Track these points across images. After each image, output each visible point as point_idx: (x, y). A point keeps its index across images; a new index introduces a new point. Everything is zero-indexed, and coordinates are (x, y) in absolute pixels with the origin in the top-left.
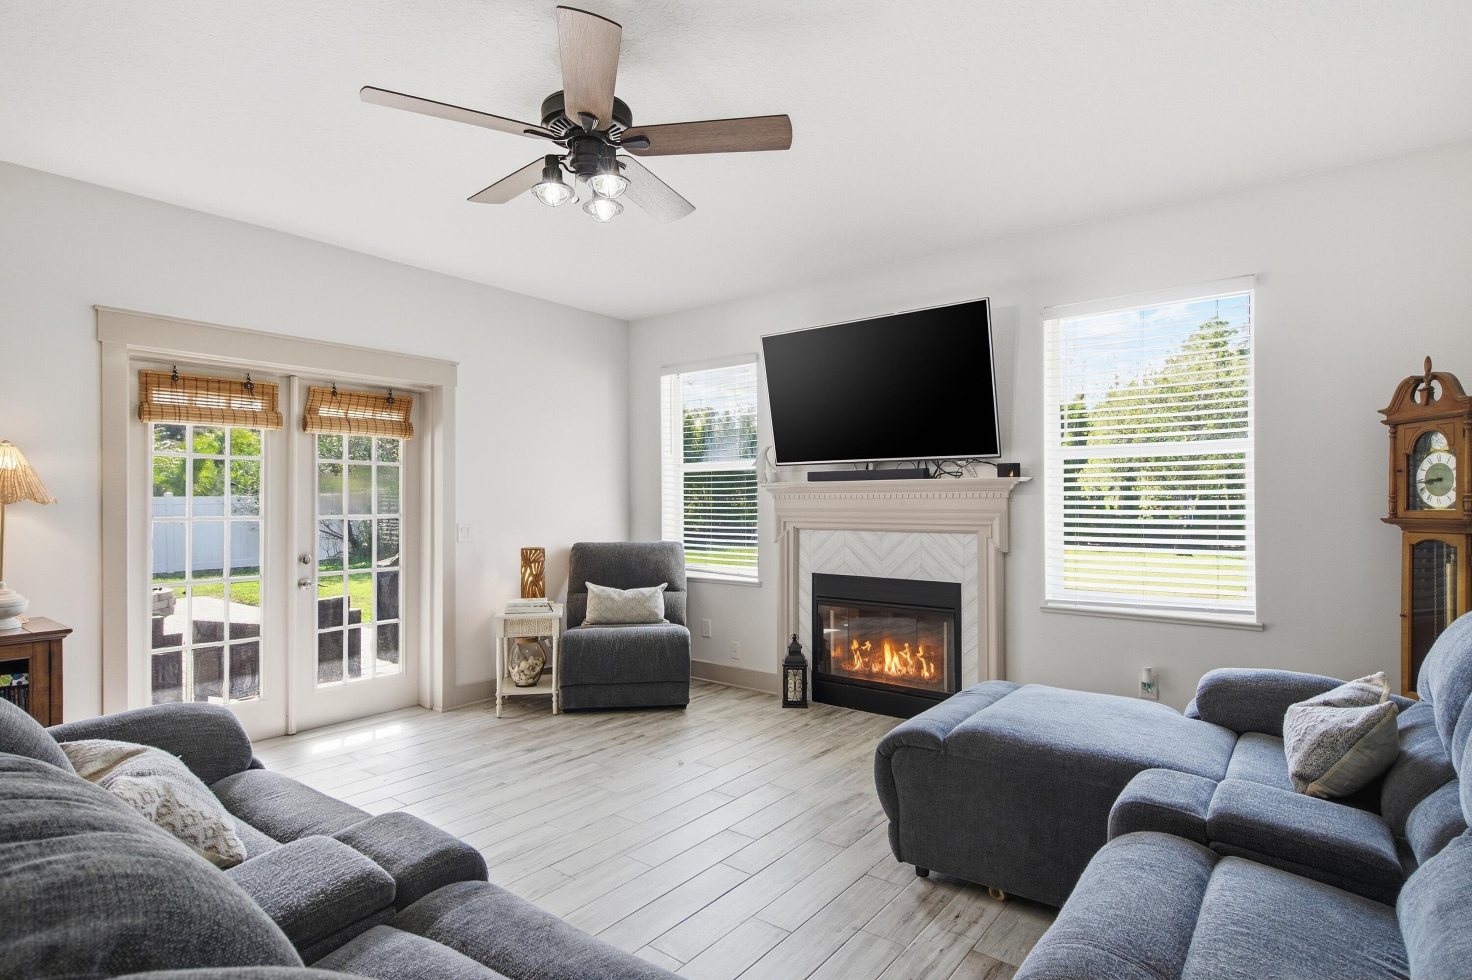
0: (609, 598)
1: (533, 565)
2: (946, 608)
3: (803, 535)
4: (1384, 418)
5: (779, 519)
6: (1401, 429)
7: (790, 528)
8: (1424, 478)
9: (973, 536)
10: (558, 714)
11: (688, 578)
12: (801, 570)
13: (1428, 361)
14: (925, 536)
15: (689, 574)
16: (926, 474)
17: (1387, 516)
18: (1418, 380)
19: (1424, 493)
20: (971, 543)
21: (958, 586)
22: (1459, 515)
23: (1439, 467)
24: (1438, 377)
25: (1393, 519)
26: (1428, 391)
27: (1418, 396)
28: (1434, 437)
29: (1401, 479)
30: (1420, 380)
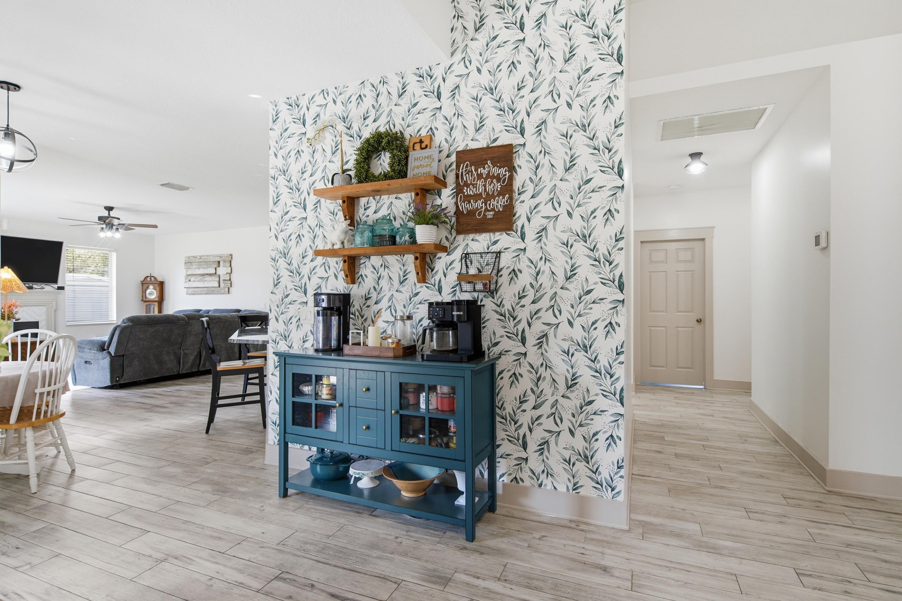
4: (141, 282)
6: (144, 285)
8: (148, 293)
9: (44, 307)
13: (150, 274)
14: (25, 308)
16: (30, 288)
19: (148, 296)
20: (43, 309)
21: (38, 322)
22: (157, 299)
23: (151, 291)
24: (153, 277)
25: (142, 300)
26: (151, 279)
27: (148, 279)
28: (151, 286)
29: (144, 293)
30: (149, 277)
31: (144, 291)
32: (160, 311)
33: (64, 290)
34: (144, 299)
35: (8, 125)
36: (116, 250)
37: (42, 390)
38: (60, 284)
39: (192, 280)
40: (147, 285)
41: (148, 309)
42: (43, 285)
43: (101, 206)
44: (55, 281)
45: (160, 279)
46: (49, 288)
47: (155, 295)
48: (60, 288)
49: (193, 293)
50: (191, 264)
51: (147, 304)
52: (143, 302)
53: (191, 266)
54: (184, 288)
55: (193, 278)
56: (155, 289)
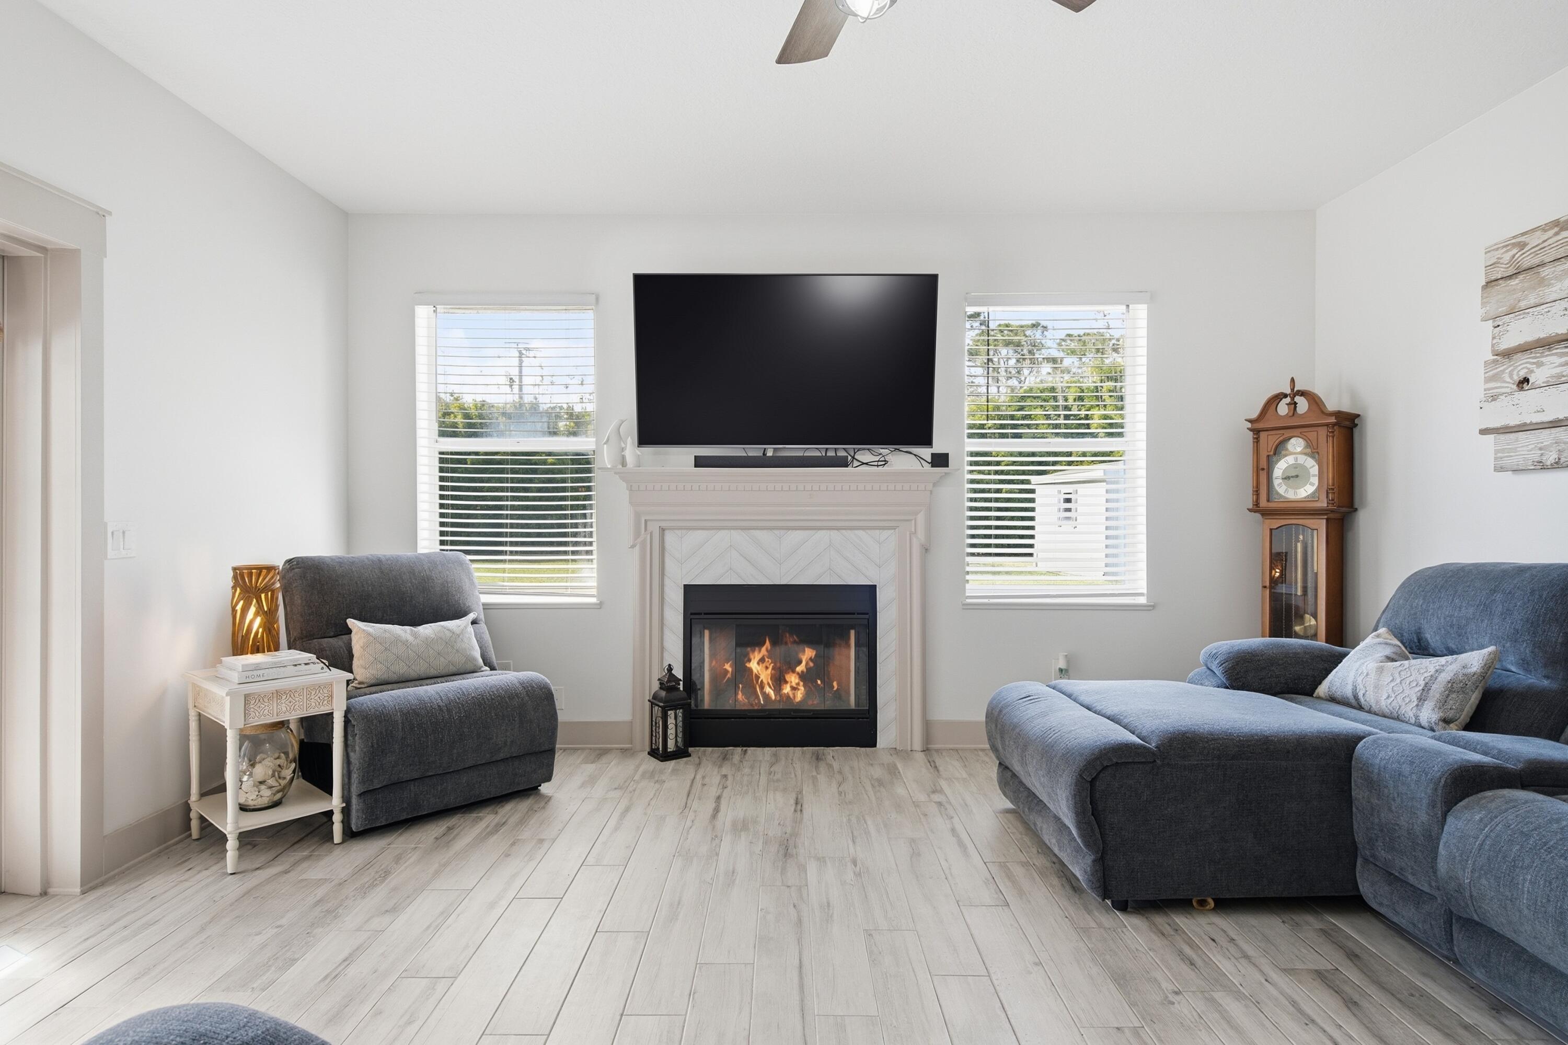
0: (397, 640)
1: (263, 596)
2: (858, 614)
3: (670, 537)
4: (1249, 425)
5: (637, 516)
6: (1263, 435)
7: (654, 528)
8: (1280, 475)
9: (890, 532)
10: (344, 841)
11: (483, 605)
12: (667, 582)
13: (1293, 380)
14: (834, 534)
15: (485, 599)
16: (847, 461)
17: (1251, 506)
18: (1280, 396)
19: (1280, 487)
20: (888, 541)
21: (873, 588)
22: (1323, 504)
23: (1295, 466)
24: (1302, 393)
25: (1256, 508)
26: (1293, 404)
27: (1283, 408)
28: (1293, 441)
29: (1263, 476)
30: (1285, 396)
31: (1263, 463)
33: (950, 466)
34: (1263, 503)
38: (939, 445)
39: (1536, 376)
40: (1274, 439)
41: (1276, 545)
42: (884, 450)
44: (927, 441)
45: (1336, 402)
46: (905, 462)
47: (1315, 480)
48: (940, 460)
49: (1551, 458)
50: (1546, 272)
51: (1275, 523)
52: (1258, 516)
53: (1542, 282)
54: (1484, 432)
55: (1540, 365)
56: (1313, 451)
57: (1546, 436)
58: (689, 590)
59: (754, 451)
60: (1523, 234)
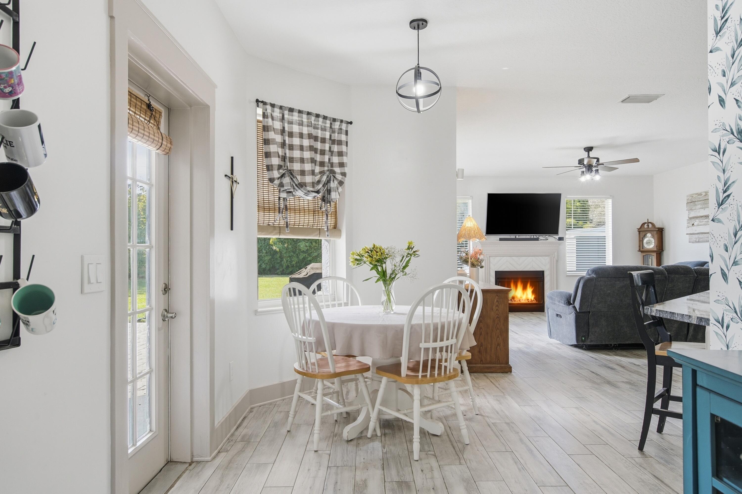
2: (540, 278)
3: (491, 258)
4: (638, 230)
6: (641, 232)
7: (487, 256)
8: (645, 242)
9: (549, 257)
12: (491, 270)
13: (648, 220)
14: (534, 258)
16: (537, 239)
18: (644, 224)
19: (645, 245)
20: (547, 259)
21: (543, 272)
22: (655, 249)
23: (649, 240)
24: (650, 223)
25: (639, 250)
26: (648, 225)
27: (646, 226)
28: (648, 234)
29: (641, 242)
30: (646, 223)
31: (641, 240)
32: (659, 262)
33: (563, 240)
34: (641, 249)
35: (418, 64)
36: (612, 197)
37: (431, 345)
38: (560, 235)
39: (695, 224)
40: (644, 234)
41: (644, 259)
42: (547, 236)
43: (580, 148)
44: (556, 232)
45: (658, 225)
46: (552, 239)
47: (653, 244)
48: (561, 239)
49: (697, 240)
50: (696, 203)
51: (644, 254)
52: (640, 252)
53: (696, 205)
54: (687, 234)
55: (696, 221)
56: (653, 237)
57: (697, 236)
58: (496, 272)
59: (513, 236)
60: (693, 194)
